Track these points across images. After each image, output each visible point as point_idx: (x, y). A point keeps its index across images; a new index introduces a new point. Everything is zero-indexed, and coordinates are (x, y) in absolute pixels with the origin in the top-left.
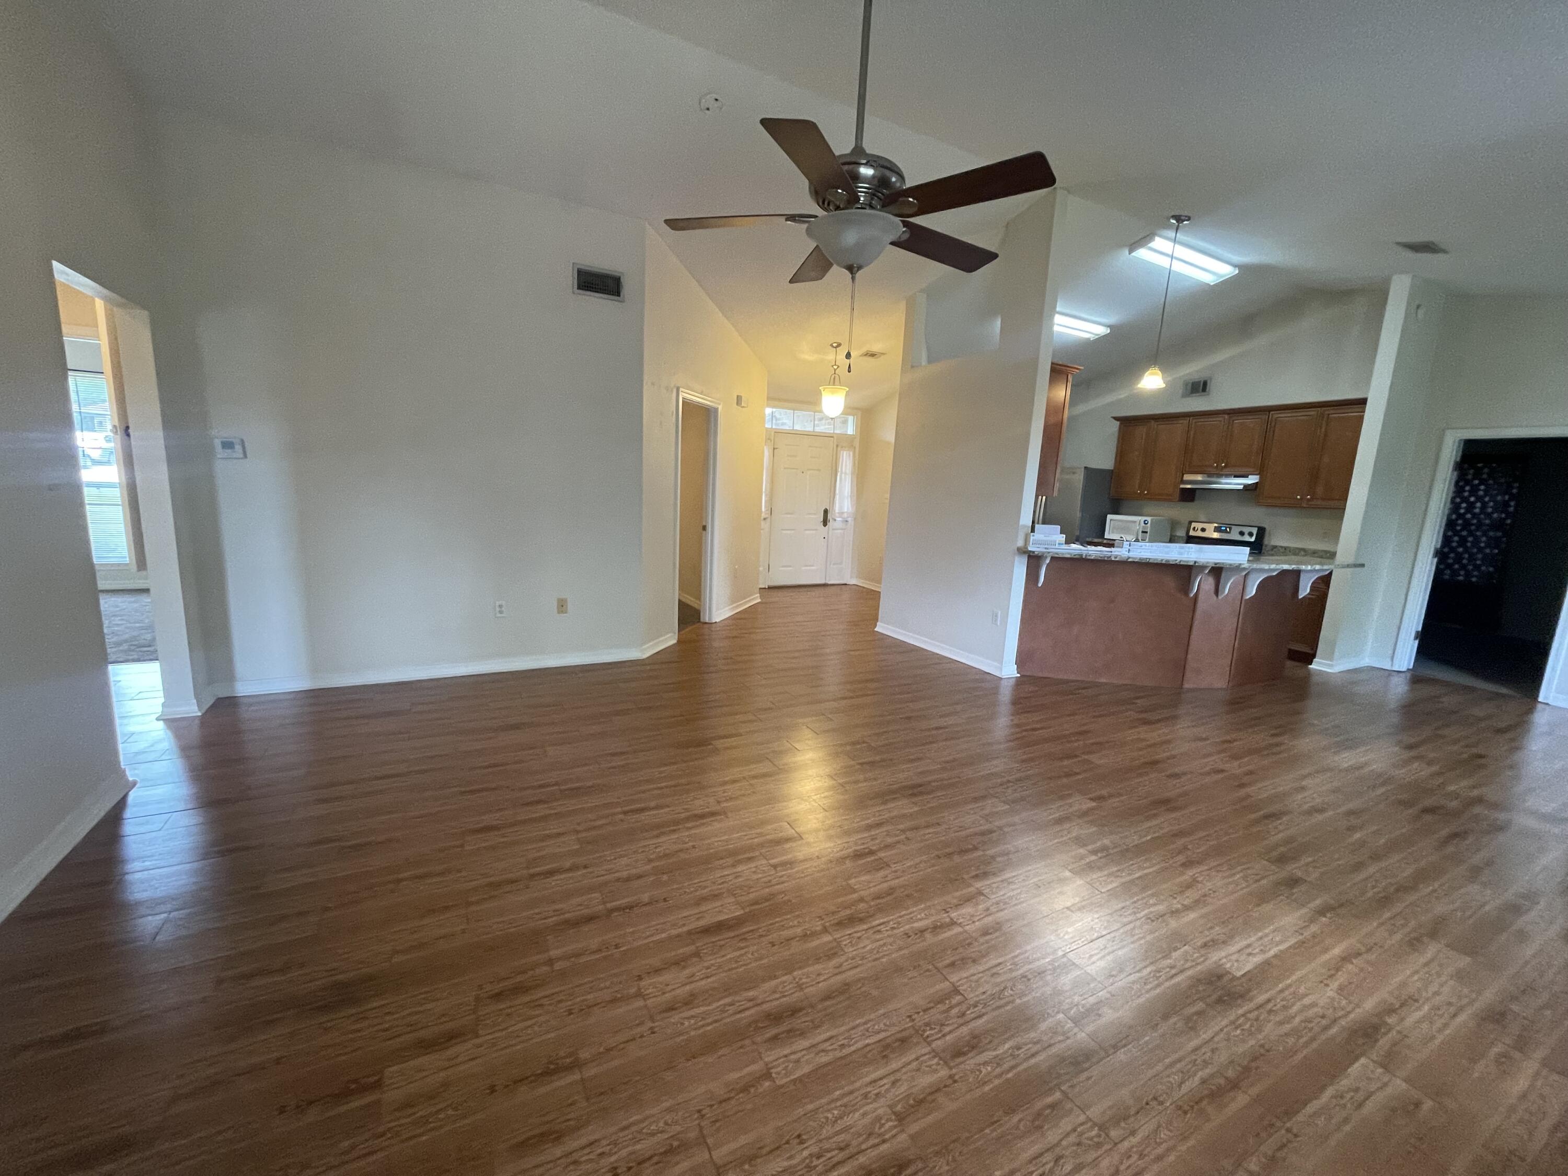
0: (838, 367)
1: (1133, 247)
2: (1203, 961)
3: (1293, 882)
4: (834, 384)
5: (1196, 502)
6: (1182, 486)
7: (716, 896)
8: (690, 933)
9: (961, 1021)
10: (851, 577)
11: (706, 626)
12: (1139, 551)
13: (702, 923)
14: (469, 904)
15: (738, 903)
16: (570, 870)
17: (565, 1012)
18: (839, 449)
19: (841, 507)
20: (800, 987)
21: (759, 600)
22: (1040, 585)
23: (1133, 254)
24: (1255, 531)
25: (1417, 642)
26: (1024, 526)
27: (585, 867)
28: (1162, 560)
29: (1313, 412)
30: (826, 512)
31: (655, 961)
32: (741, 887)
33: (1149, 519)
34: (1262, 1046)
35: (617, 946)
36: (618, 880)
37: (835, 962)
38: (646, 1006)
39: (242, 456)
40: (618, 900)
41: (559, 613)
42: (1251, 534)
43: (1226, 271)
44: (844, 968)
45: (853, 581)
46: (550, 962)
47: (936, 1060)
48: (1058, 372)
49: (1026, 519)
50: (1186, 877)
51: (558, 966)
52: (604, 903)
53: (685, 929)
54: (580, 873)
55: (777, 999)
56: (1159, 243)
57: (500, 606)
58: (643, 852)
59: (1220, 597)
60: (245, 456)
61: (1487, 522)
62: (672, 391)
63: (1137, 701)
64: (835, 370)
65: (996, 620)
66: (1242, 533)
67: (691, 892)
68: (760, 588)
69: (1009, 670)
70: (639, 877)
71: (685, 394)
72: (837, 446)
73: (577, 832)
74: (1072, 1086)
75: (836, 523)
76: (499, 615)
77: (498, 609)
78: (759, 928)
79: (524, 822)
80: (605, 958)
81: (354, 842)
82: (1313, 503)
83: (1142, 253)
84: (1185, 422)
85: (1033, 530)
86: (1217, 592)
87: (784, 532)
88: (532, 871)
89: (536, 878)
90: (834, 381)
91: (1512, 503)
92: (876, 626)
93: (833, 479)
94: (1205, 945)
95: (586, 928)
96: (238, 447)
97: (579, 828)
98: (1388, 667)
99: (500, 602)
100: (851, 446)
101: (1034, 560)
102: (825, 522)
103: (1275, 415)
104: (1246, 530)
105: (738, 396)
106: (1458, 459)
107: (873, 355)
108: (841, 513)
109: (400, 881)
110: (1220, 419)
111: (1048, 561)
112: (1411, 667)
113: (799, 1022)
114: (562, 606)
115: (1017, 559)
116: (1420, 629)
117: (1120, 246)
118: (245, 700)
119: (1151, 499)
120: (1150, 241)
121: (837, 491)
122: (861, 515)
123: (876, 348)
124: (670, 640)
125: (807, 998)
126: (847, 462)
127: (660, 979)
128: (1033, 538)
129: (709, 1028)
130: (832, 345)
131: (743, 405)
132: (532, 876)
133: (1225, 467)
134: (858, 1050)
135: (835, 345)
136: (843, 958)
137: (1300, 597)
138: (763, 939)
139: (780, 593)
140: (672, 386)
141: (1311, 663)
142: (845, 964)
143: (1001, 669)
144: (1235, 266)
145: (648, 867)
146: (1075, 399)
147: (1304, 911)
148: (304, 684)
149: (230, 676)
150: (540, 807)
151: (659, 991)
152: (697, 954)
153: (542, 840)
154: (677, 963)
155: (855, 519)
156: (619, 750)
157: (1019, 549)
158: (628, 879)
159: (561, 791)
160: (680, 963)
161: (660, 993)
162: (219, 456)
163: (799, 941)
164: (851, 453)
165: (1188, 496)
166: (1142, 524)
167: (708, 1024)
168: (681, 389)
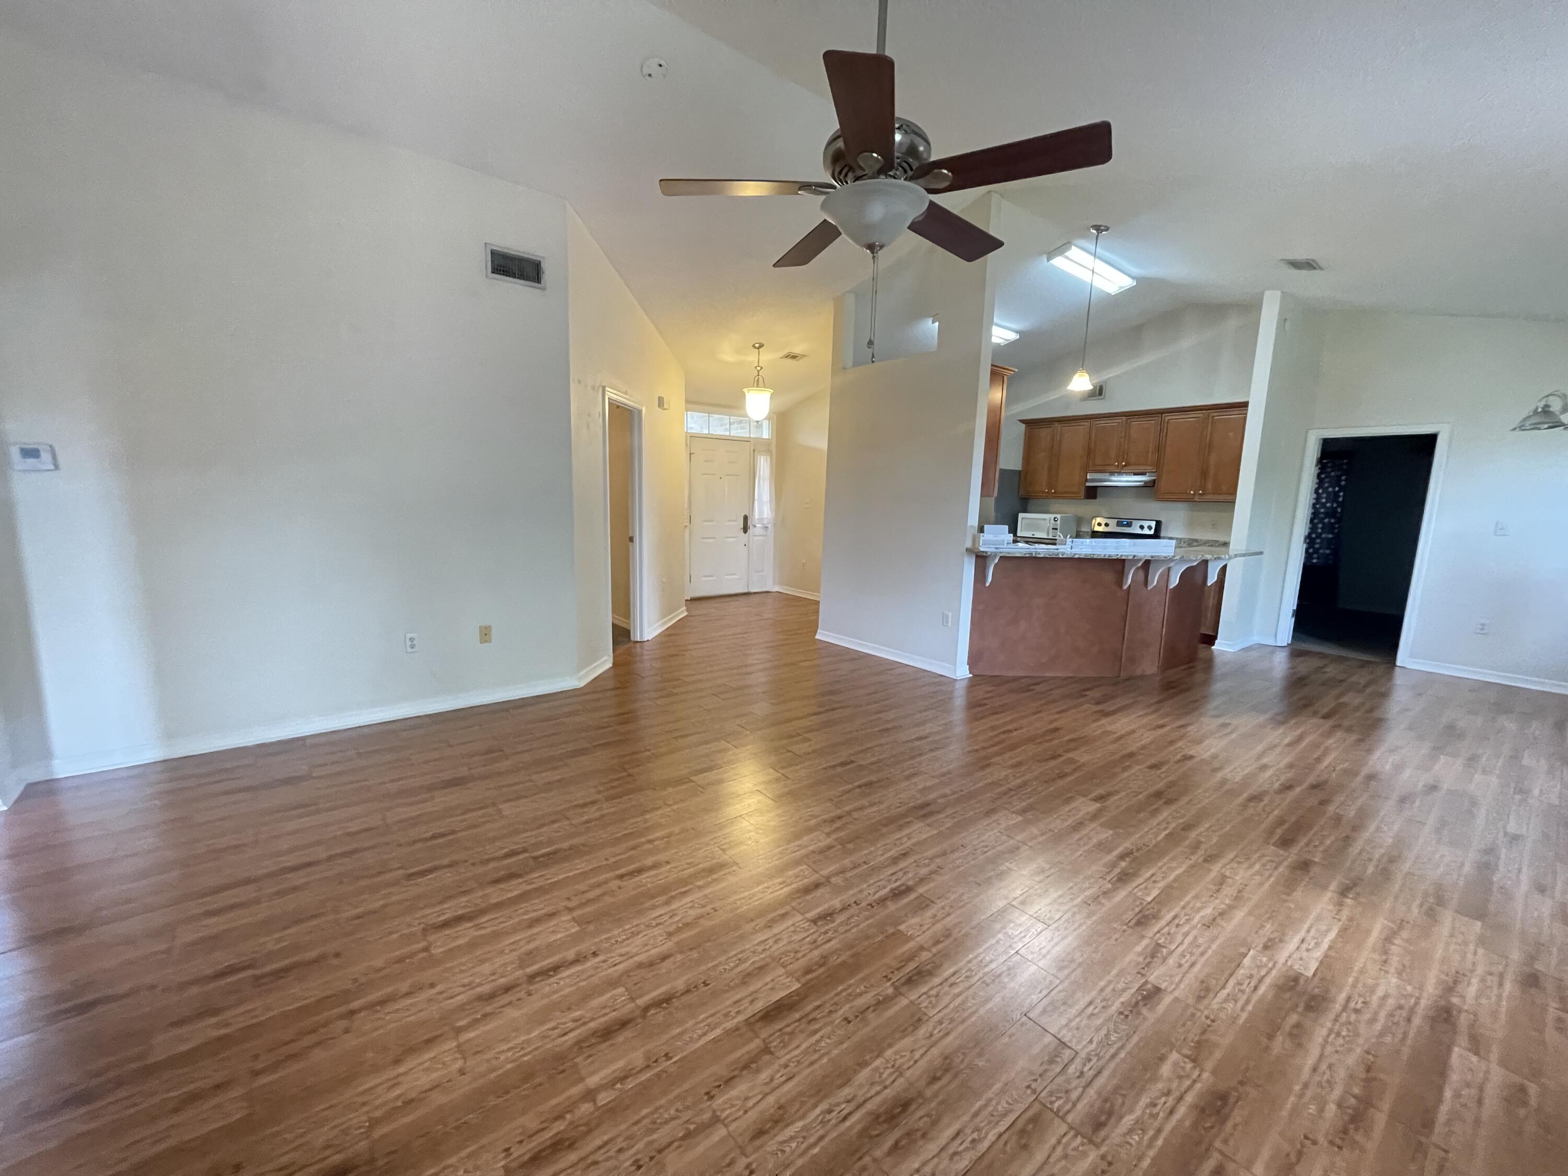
0: (762, 368)
1: (1051, 255)
2: (1274, 966)
3: (1304, 866)
4: (758, 386)
5: (1098, 500)
6: (1088, 484)
7: (762, 969)
8: (749, 1023)
9: (1083, 1081)
10: (774, 583)
11: (638, 645)
12: (1081, 547)
13: (759, 1005)
14: (459, 1031)
15: (789, 974)
16: (576, 961)
17: (631, 1165)
18: (756, 453)
19: (761, 512)
20: (899, 1072)
21: (686, 613)
22: (988, 584)
23: (1052, 262)
24: (1153, 524)
25: (1293, 619)
26: (972, 527)
27: (595, 954)
28: (1105, 556)
29: (1199, 414)
30: (746, 518)
31: (719, 1069)
32: (785, 953)
33: (1059, 516)
34: (1368, 1053)
35: (667, 1056)
36: (640, 966)
37: (922, 1032)
38: (729, 1134)
39: (53, 467)
40: (648, 992)
41: (481, 643)
42: (1150, 528)
43: (1127, 282)
44: (937, 1036)
45: (776, 589)
46: (590, 1095)
47: (1079, 1139)
48: (996, 374)
49: (973, 520)
50: (1213, 875)
51: (604, 1098)
52: (633, 999)
53: (741, 1018)
54: (589, 964)
55: (878, 1093)
56: (1074, 252)
57: (411, 639)
58: (658, 925)
59: (1150, 588)
60: (57, 467)
61: (1322, 510)
62: (598, 391)
63: (1087, 693)
64: (758, 371)
65: (947, 622)
66: (1142, 527)
67: (732, 969)
68: (686, 600)
69: (962, 672)
70: (664, 958)
71: (611, 394)
72: (754, 451)
73: (570, 910)
74: (1225, 1141)
75: (756, 530)
76: (409, 650)
77: (409, 643)
78: (825, 1003)
79: (499, 906)
80: (658, 1075)
81: (275, 966)
82: (1205, 497)
83: (1058, 262)
84: (1087, 424)
85: (981, 530)
86: (1146, 583)
87: (705, 540)
88: (529, 970)
89: (538, 979)
90: (758, 383)
91: (1341, 494)
92: (816, 632)
93: (751, 482)
94: (1266, 947)
95: (620, 1038)
96: (45, 456)
97: (571, 904)
98: (1271, 642)
99: (412, 635)
100: (768, 451)
101: (981, 559)
102: (745, 529)
103: (1168, 417)
104: (1146, 524)
105: (659, 398)
106: (1319, 456)
107: (794, 357)
108: (761, 519)
109: (352, 1013)
110: (1120, 421)
111: (996, 561)
112: (1290, 642)
113: (916, 1118)
114: (485, 634)
115: (966, 559)
116: (1295, 608)
117: (1041, 254)
118: (69, 783)
119: (1058, 497)
120: (1066, 250)
121: (756, 497)
122: (780, 520)
123: (797, 350)
124: (605, 663)
125: (911, 1084)
126: (764, 465)
127: (734, 1093)
128: (983, 537)
129: (816, 1150)
130: (754, 346)
131: (665, 407)
132: (532, 978)
133: (1125, 466)
134: (993, 1144)
135: (757, 345)
136: (931, 1024)
137: (1209, 585)
138: (834, 1016)
139: (704, 604)
140: (598, 384)
141: (1213, 644)
142: (935, 1032)
143: (955, 671)
144: (1133, 278)
145: (670, 944)
146: (1011, 399)
147: (1329, 894)
148: (153, 753)
149: (46, 754)
150: (515, 882)
151: (739, 1110)
152: (766, 1050)
153: (530, 926)
154: (746, 1067)
155: (775, 524)
156: (588, 800)
157: (967, 550)
158: (651, 964)
159: (535, 858)
160: (748, 1066)
161: (742, 1112)
162: (18, 468)
163: (874, 1011)
164: (769, 458)
165: (1092, 493)
166: (1052, 521)
167: (814, 1145)
168: (607, 389)
